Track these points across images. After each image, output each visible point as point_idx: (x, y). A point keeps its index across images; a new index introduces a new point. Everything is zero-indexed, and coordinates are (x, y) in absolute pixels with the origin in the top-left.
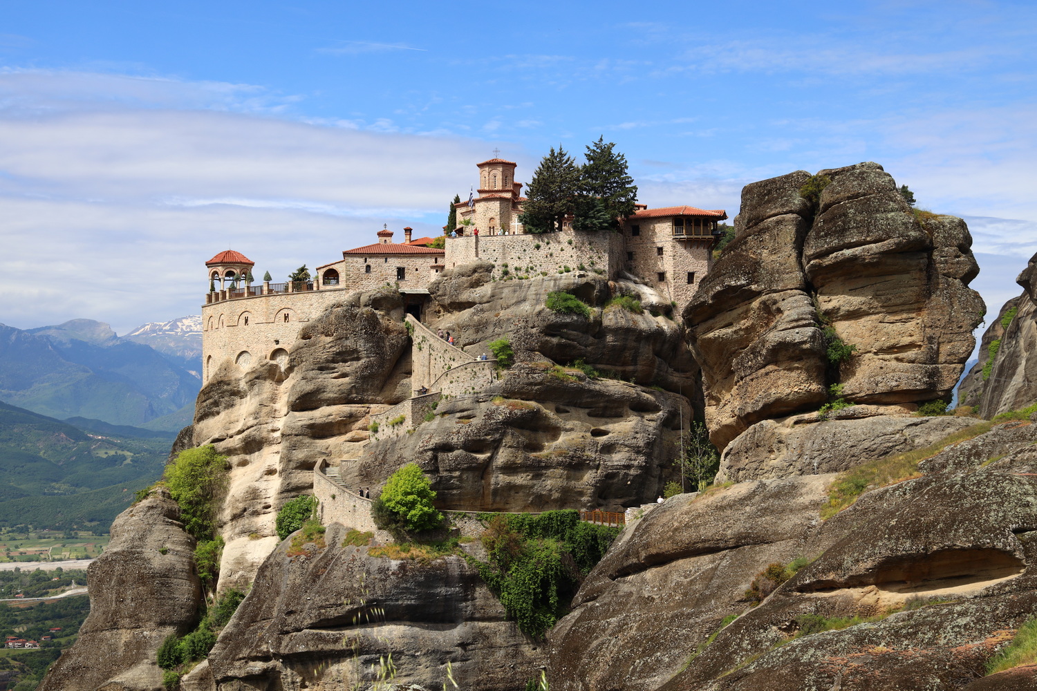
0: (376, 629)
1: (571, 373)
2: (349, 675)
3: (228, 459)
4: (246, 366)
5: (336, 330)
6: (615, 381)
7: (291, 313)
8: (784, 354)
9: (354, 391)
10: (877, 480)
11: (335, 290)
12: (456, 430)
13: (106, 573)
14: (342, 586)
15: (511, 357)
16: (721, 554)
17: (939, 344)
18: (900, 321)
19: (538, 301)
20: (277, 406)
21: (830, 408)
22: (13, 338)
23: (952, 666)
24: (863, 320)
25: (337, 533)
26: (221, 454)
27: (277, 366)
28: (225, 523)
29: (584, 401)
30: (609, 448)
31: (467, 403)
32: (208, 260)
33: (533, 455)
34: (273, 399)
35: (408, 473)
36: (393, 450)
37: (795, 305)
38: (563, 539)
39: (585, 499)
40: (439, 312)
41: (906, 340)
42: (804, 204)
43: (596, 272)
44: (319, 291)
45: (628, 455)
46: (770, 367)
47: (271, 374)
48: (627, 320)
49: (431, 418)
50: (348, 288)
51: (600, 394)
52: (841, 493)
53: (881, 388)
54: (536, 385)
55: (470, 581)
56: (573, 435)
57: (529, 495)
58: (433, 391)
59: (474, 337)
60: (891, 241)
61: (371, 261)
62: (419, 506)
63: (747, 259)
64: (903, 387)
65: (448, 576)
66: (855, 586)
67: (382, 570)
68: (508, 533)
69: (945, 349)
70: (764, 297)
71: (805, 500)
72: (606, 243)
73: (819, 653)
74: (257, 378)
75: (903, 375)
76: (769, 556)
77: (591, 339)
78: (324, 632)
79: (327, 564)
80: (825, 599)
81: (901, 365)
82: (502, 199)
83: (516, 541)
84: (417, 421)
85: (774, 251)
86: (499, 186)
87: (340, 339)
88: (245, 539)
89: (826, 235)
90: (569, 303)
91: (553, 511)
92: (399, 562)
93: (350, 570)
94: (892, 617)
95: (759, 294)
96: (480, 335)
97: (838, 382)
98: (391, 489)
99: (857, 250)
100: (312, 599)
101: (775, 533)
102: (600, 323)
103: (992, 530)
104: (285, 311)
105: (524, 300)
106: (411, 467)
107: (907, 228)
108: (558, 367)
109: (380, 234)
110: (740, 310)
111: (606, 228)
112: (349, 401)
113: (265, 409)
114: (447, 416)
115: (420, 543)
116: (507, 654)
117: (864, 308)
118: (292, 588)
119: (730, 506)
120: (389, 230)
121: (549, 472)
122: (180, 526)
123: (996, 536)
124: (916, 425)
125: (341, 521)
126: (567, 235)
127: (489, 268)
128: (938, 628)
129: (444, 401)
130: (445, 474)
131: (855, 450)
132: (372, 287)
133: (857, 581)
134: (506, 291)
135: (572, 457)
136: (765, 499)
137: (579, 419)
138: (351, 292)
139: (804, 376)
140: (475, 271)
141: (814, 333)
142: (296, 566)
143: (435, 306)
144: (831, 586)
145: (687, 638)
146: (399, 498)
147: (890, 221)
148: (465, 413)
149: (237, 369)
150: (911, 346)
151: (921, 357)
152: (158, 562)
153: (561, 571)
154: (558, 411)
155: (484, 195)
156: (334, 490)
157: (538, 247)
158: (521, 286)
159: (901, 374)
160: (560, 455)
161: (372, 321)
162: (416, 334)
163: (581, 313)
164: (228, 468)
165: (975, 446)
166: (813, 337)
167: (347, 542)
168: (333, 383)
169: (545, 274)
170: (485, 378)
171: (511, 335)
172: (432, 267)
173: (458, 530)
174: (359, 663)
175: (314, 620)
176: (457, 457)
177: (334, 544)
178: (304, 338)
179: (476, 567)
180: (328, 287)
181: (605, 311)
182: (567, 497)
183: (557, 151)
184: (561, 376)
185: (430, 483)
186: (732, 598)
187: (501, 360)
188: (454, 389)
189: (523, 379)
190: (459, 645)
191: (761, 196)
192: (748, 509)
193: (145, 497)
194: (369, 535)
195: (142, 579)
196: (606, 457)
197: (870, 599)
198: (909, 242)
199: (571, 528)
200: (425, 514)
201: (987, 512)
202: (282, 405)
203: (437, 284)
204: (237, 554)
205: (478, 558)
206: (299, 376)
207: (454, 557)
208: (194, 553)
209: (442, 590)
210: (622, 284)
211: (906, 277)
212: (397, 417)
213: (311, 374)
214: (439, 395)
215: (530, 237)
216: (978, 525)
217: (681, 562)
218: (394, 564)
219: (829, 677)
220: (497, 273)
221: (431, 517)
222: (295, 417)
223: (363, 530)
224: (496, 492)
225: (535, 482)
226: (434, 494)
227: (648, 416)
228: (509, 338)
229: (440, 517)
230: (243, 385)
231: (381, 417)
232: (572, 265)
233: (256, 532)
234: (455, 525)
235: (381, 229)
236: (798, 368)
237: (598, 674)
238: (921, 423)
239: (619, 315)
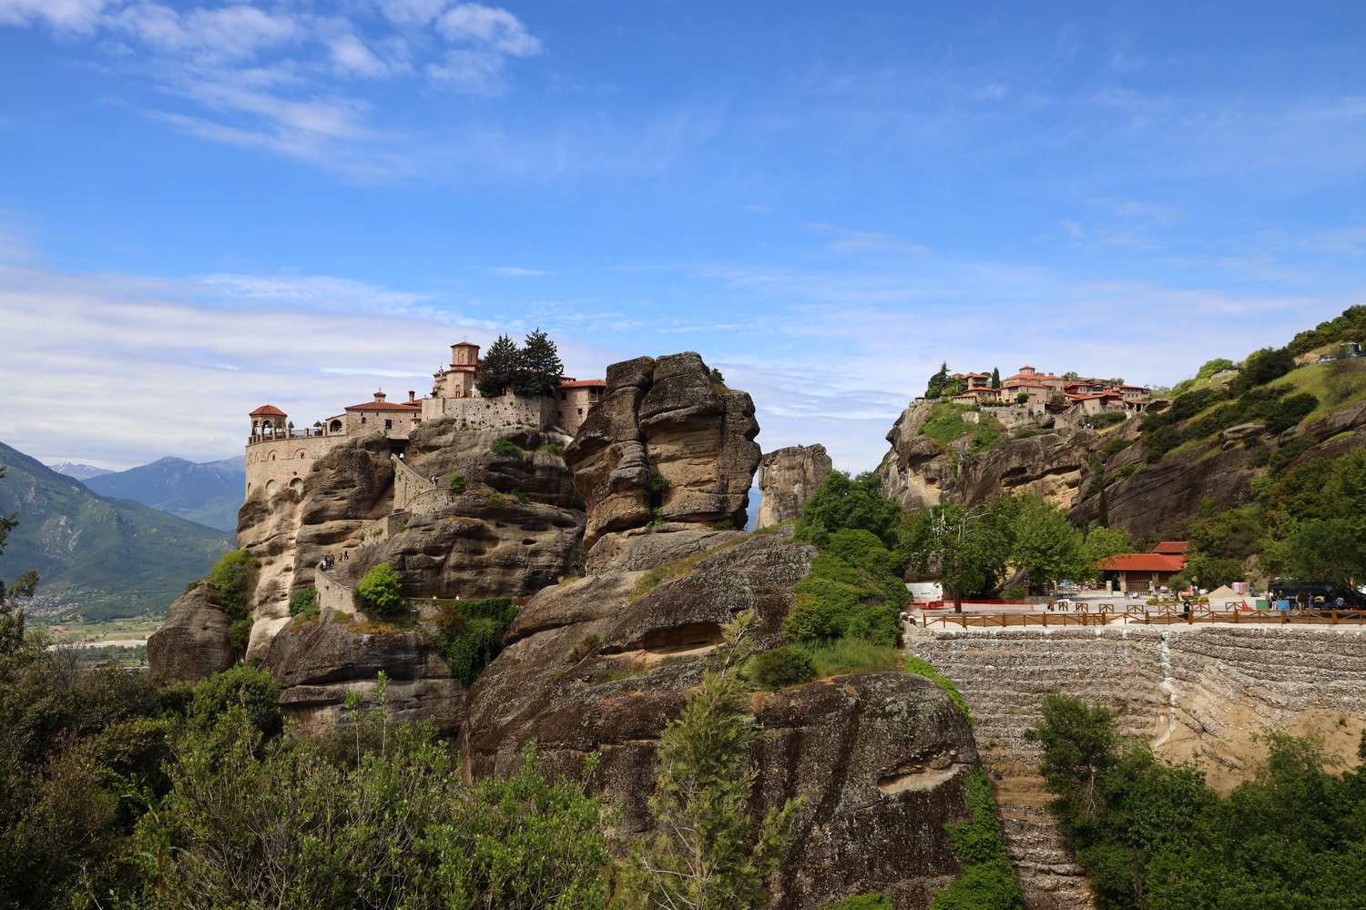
0: (351, 685)
1: (508, 498)
2: (329, 719)
3: (259, 560)
4: (273, 491)
5: (338, 465)
6: (542, 505)
7: (306, 452)
8: (620, 485)
9: (350, 510)
10: (668, 576)
11: (338, 436)
12: (419, 539)
13: (161, 644)
14: (326, 654)
15: (462, 486)
16: (563, 628)
17: (728, 480)
18: (702, 463)
19: (485, 446)
20: (295, 521)
21: (653, 524)
22: (190, 469)
23: (675, 705)
24: (677, 462)
25: (328, 614)
26: (253, 556)
27: (295, 491)
28: (255, 607)
29: (518, 518)
30: (535, 553)
31: (429, 520)
32: (251, 412)
33: (477, 558)
34: (291, 516)
35: (380, 570)
36: (374, 554)
37: (631, 451)
38: (497, 619)
39: (515, 590)
40: (416, 453)
41: (706, 477)
42: (643, 380)
43: (530, 425)
44: (327, 436)
45: (550, 558)
46: (613, 495)
47: (288, 497)
48: (551, 461)
49: (403, 530)
50: (348, 434)
51: (529, 514)
52: (644, 584)
53: (688, 511)
54: (480, 506)
55: (424, 650)
56: (509, 544)
57: (473, 587)
58: (407, 510)
59: (439, 471)
60: (694, 407)
61: (366, 415)
62: (386, 594)
63: (602, 417)
64: (702, 510)
65: (407, 646)
66: (632, 650)
67: (357, 642)
68: (455, 614)
69: (732, 483)
70: (613, 445)
71: (620, 590)
72: (538, 406)
73: (597, 697)
74: (280, 500)
75: (703, 502)
76: (591, 629)
77: (524, 474)
78: (312, 687)
79: (317, 637)
80: (614, 659)
81: (702, 495)
82: (465, 372)
83: (461, 621)
84: (391, 533)
85: (620, 413)
86: (466, 362)
87: (340, 471)
88: (267, 619)
89: (651, 402)
90: (508, 448)
91: (490, 598)
92: (369, 636)
93: (333, 642)
94: (650, 672)
95: (609, 443)
96: (443, 470)
97: (659, 505)
98: (367, 582)
99: (671, 413)
100: (304, 663)
101: (598, 613)
102: (532, 462)
103: (717, 609)
104: (302, 451)
105: (476, 445)
106: (384, 566)
107: (706, 398)
108: (498, 494)
109: (376, 395)
110: (598, 455)
111: (538, 394)
112: (346, 518)
113: (285, 523)
114: (414, 529)
115: (387, 622)
116: (451, 703)
117: (678, 454)
118: (291, 655)
119: (573, 594)
120: (383, 392)
121: (489, 570)
122: (220, 609)
123: (718, 614)
124: (708, 536)
125: (332, 605)
126: (509, 398)
127: (452, 421)
128: (674, 678)
129: (413, 518)
130: (410, 571)
131: (665, 554)
132: (366, 433)
133: (633, 647)
134: (463, 438)
135: (507, 560)
136: (597, 588)
137: (514, 532)
138: (351, 438)
139: (634, 502)
140: (441, 423)
141: (641, 471)
142: (295, 639)
143: (413, 448)
144: (618, 650)
145: (533, 688)
146: (371, 589)
147: (695, 394)
148: (427, 527)
149: (267, 493)
150: (710, 481)
151: (716, 489)
152: (199, 636)
153: (494, 643)
154: (498, 526)
155: (454, 368)
156: (328, 583)
157: (488, 407)
158: (474, 435)
159: (701, 500)
160: (498, 558)
161: (365, 458)
162: (397, 469)
163: (516, 454)
164: (259, 566)
165: (734, 552)
166: (640, 474)
167: (334, 621)
168: (335, 504)
169: (492, 426)
170: (443, 501)
171: (464, 470)
172: (412, 420)
173: (418, 612)
174: (337, 709)
175: (304, 679)
176: (419, 559)
177: (324, 623)
178: (314, 471)
179: (430, 639)
180: (334, 434)
181: (536, 453)
182: (502, 588)
183: (503, 338)
184: (499, 500)
185: (397, 577)
186: (563, 660)
187: (455, 489)
188: (420, 509)
189: (471, 503)
190: (415, 696)
191: (616, 373)
192: (584, 596)
193: (194, 588)
194: (351, 616)
195: (186, 649)
196: (533, 559)
197: (640, 659)
198: (706, 408)
199: (503, 611)
200: (391, 600)
201: (716, 597)
202: (297, 520)
203: (415, 432)
204: (260, 630)
205: (431, 633)
206: (311, 499)
207: (412, 632)
208: (230, 629)
209: (402, 656)
210: (550, 434)
211: (706, 433)
212: (378, 529)
213: (319, 497)
214: (410, 514)
215: (483, 399)
216: (709, 606)
217: (538, 634)
218: (366, 637)
219: (599, 714)
220: (458, 425)
221: (396, 602)
222: (306, 529)
223: (347, 612)
224: (449, 585)
225: (478, 577)
226: (400, 585)
227: (566, 530)
228: (462, 472)
229: (403, 602)
230: (270, 505)
231: (366, 529)
232: (512, 420)
233: (275, 614)
234: (416, 609)
235: (377, 392)
236: (630, 496)
237: (478, 715)
238: (712, 535)
239: (546, 457)
